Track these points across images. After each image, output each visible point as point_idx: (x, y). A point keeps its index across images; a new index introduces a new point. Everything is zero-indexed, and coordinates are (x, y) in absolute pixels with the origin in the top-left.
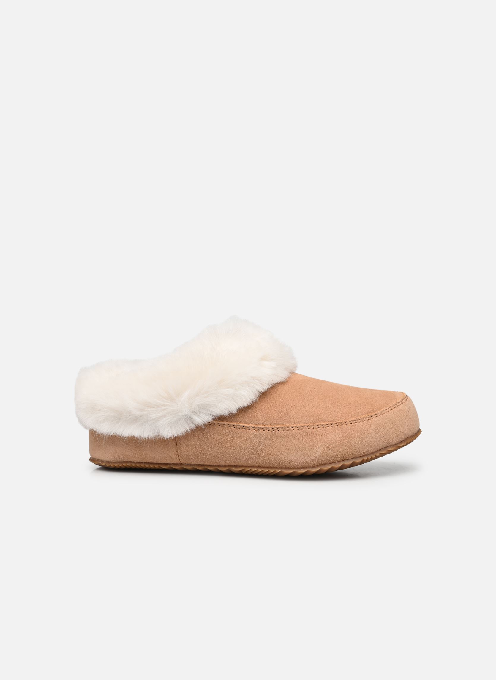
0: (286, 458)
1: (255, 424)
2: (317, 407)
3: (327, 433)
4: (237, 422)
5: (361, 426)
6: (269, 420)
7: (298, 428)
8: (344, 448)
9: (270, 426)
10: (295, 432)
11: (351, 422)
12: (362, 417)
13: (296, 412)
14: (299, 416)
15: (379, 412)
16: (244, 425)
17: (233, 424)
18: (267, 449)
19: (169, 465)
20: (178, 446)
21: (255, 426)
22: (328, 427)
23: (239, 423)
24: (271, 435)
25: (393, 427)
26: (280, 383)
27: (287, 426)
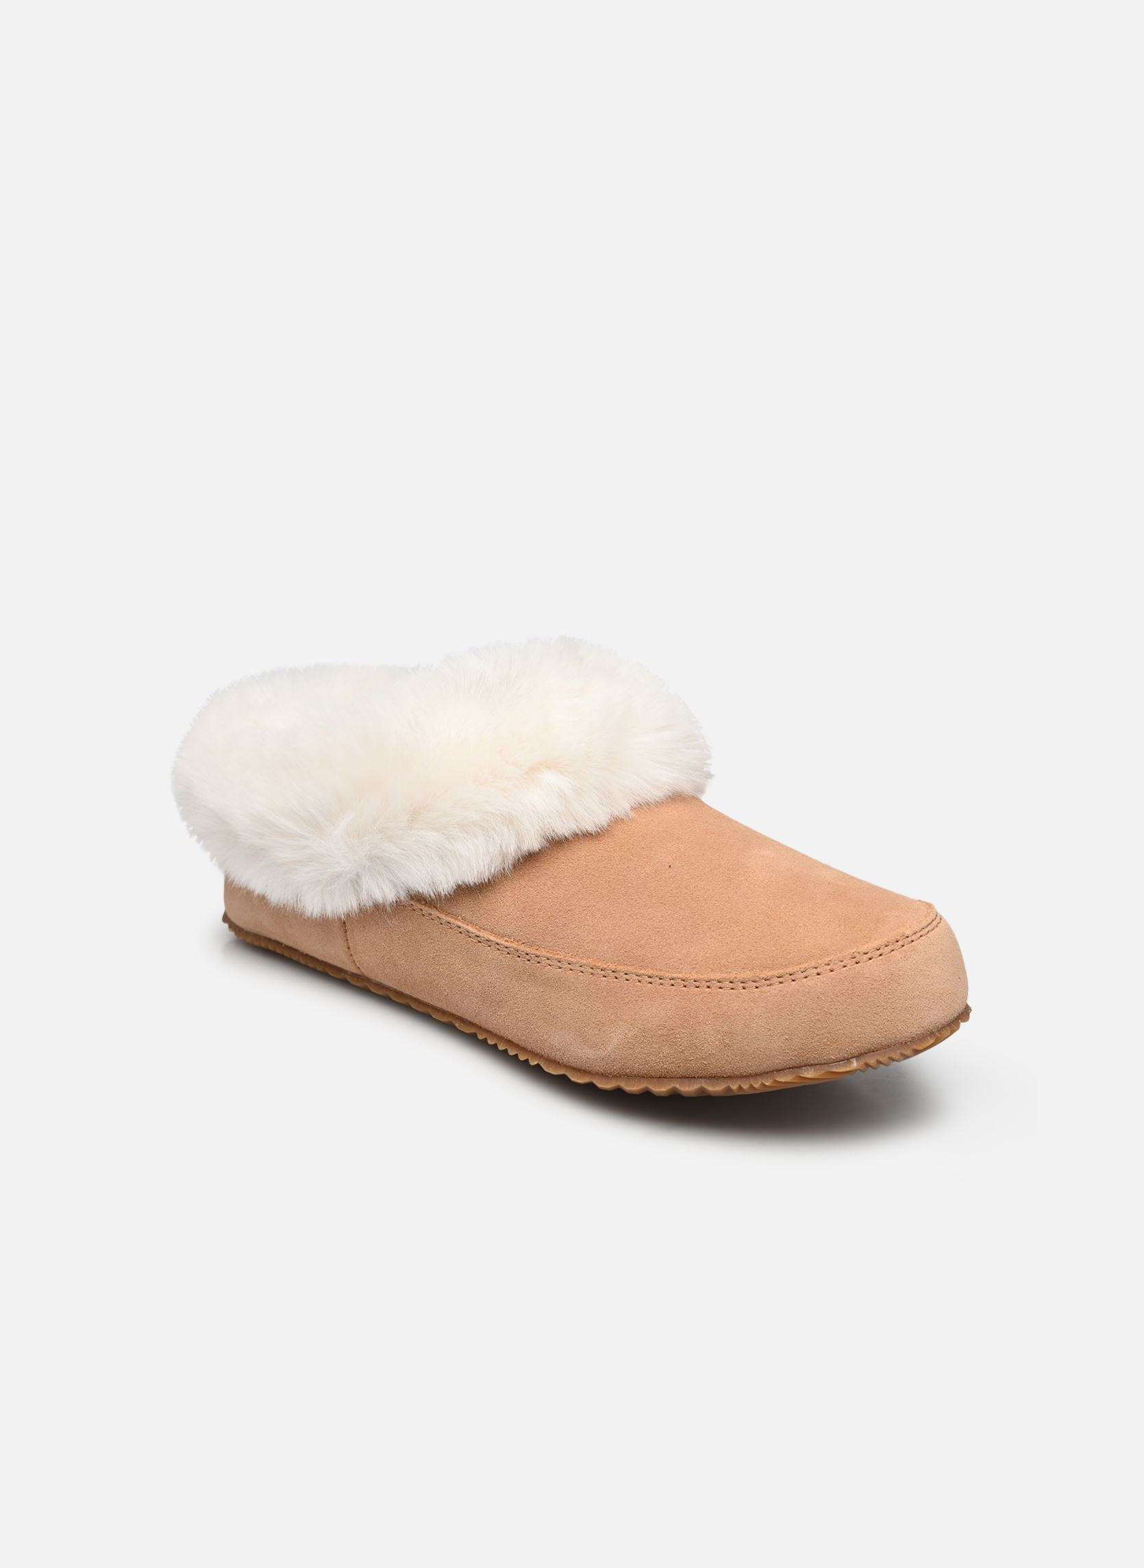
0: (546, 1037)
1: (492, 932)
2: (644, 923)
3: (642, 1000)
4: (456, 916)
5: (730, 1000)
6: (523, 930)
7: (582, 969)
8: (676, 1047)
9: (522, 948)
10: (572, 976)
11: (708, 984)
12: (741, 976)
13: (589, 925)
14: (594, 938)
15: (790, 970)
16: (470, 928)
17: (449, 919)
18: (511, 1002)
19: (343, 974)
20: (348, 936)
21: (492, 938)
22: (651, 983)
23: (460, 921)
24: (521, 970)
25: (819, 1020)
26: (588, 836)
27: (557, 957)
